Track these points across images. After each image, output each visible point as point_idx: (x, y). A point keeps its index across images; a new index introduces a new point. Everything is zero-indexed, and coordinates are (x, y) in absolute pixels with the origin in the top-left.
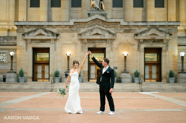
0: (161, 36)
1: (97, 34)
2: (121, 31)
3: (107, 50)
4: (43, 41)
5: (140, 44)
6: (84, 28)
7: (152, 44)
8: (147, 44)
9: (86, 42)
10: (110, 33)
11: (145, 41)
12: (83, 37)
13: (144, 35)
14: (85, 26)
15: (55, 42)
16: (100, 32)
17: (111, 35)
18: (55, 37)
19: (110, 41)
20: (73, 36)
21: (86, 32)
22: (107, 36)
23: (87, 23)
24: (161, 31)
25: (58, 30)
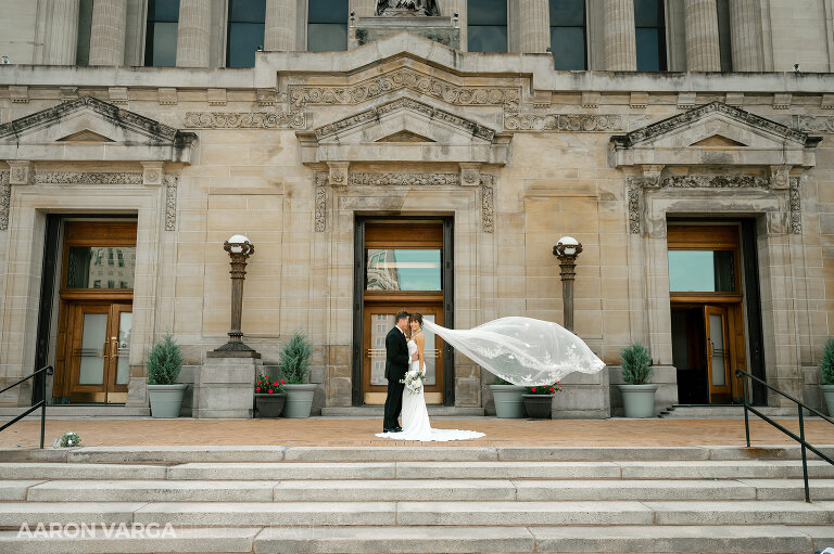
0: (760, 147)
1: (406, 136)
2: (539, 126)
3: (462, 225)
4: (97, 172)
5: (641, 192)
6: (332, 103)
7: (707, 194)
8: (683, 195)
9: (345, 183)
10: (476, 130)
11: (670, 175)
12: (327, 152)
13: (665, 141)
14: (337, 97)
15: (166, 181)
16: (419, 124)
17: (482, 142)
18: (167, 153)
19: (476, 172)
20: (275, 150)
21: (343, 124)
22: (462, 146)
23: (353, 79)
24: (756, 121)
25: (188, 114)
